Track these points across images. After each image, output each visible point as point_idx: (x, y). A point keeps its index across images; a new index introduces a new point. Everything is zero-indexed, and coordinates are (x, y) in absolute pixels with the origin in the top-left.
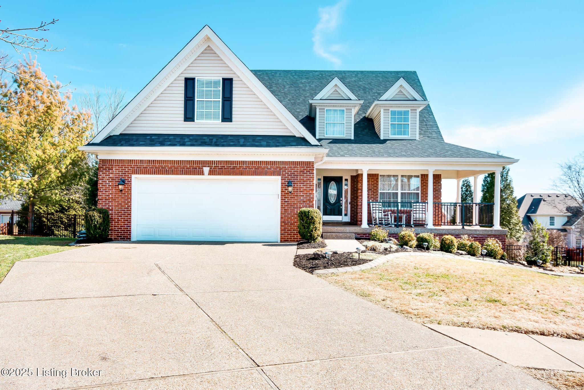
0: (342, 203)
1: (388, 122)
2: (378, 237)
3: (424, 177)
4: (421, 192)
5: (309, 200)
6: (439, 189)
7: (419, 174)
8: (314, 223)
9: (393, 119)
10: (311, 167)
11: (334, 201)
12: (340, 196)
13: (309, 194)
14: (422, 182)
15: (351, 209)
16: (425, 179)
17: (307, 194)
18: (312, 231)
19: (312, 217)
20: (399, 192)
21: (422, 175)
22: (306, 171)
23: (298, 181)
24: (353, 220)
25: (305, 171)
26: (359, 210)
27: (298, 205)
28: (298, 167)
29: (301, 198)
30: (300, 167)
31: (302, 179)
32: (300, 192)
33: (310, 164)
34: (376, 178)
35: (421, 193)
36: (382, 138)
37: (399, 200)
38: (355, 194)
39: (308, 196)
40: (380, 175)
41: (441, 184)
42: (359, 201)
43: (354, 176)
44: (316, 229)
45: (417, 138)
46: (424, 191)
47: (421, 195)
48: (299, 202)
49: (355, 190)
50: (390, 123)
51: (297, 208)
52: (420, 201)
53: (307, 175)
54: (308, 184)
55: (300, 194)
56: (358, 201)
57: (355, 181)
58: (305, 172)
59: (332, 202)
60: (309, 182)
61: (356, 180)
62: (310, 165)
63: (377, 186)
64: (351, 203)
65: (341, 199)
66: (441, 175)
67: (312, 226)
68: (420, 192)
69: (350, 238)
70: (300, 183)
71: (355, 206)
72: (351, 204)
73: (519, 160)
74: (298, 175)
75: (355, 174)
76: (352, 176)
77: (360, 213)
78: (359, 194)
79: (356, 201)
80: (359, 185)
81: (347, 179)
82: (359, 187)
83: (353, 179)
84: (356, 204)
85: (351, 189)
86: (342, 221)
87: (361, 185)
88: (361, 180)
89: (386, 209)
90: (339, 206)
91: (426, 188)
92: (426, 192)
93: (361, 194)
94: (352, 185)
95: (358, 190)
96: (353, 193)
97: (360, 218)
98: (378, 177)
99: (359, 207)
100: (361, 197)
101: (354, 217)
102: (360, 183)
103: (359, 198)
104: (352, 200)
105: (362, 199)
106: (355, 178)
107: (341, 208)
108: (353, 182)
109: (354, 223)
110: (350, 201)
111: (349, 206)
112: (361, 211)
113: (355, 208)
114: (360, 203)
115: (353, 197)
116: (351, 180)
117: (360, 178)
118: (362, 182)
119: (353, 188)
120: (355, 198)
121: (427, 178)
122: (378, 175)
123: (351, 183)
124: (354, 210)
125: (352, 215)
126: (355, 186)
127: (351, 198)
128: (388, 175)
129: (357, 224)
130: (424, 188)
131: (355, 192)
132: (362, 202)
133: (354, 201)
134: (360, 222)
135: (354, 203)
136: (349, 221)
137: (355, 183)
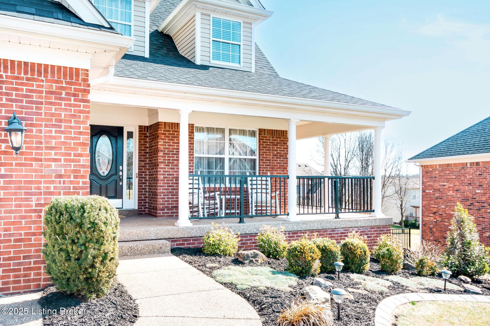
0: (122, 176)
1: (208, 36)
2: (222, 248)
3: (264, 134)
4: (259, 157)
5: (74, 171)
6: (285, 153)
7: (255, 128)
8: (99, 242)
9: (216, 33)
10: (80, 85)
11: (106, 173)
12: (119, 161)
13: (75, 155)
14: (261, 141)
15: (139, 186)
16: (265, 137)
17: (70, 155)
18: (93, 266)
19: (94, 224)
20: (226, 157)
21: (260, 130)
22: (67, 94)
23: (42, 120)
24: (143, 205)
25: (64, 93)
26: (160, 189)
27: (42, 185)
28: (43, 81)
29: (50, 166)
30: (47, 81)
31: (53, 115)
32: (47, 148)
33: (77, 75)
34: (189, 132)
35: (259, 160)
36: (198, 62)
37: (227, 173)
38: (147, 160)
39: (73, 161)
40: (197, 127)
41: (287, 146)
42: (160, 171)
43: (145, 126)
44: (105, 258)
45: (253, 71)
46: (265, 156)
47: (259, 163)
48: (43, 177)
49: (147, 153)
50: (212, 39)
51: (40, 194)
52: (257, 174)
53: (70, 105)
54: (71, 127)
55: (46, 154)
57: (147, 137)
58: (63, 96)
59: (103, 173)
60: (76, 122)
61: (148, 134)
62: (77, 80)
63: (191, 146)
64: (139, 176)
65: (121, 167)
66: (286, 131)
67: (92, 251)
68: (257, 157)
69: (159, 252)
70: (46, 126)
71: (147, 180)
72: (139, 178)
73: (410, 112)
74: (42, 103)
75: (147, 123)
76: (140, 127)
77: (162, 195)
78: (160, 160)
79: (150, 172)
80: (160, 143)
81: (132, 132)
82: (159, 146)
83: (143, 132)
84: (149, 178)
85: (139, 150)
86: (122, 208)
87: (164, 142)
88: (163, 134)
89: (205, 186)
90: (116, 180)
91: (267, 152)
92: (267, 158)
93: (164, 160)
94: (142, 143)
95: (157, 151)
96: (143, 157)
97: (162, 204)
98: (193, 130)
99: (160, 183)
100: (163, 164)
101: (145, 200)
102: (162, 139)
103: (159, 167)
104: (142, 169)
105: (165, 168)
106: (147, 132)
107: (121, 184)
108: (143, 138)
109: (145, 211)
110: (137, 172)
111: (135, 181)
112: (164, 191)
113: (147, 184)
114: (162, 176)
115: (143, 165)
116: (139, 134)
117: (161, 131)
118: (164, 137)
119: (143, 148)
120: (147, 167)
121: (268, 135)
122: (193, 125)
123: (139, 139)
124: (146, 189)
125: (141, 197)
126: (148, 145)
127: (139, 166)
128: (208, 128)
129: (155, 214)
130: (264, 151)
131: (148, 156)
132: (165, 175)
133: (146, 172)
134: (161, 212)
135: (145, 175)
136: (136, 208)
137: (148, 140)
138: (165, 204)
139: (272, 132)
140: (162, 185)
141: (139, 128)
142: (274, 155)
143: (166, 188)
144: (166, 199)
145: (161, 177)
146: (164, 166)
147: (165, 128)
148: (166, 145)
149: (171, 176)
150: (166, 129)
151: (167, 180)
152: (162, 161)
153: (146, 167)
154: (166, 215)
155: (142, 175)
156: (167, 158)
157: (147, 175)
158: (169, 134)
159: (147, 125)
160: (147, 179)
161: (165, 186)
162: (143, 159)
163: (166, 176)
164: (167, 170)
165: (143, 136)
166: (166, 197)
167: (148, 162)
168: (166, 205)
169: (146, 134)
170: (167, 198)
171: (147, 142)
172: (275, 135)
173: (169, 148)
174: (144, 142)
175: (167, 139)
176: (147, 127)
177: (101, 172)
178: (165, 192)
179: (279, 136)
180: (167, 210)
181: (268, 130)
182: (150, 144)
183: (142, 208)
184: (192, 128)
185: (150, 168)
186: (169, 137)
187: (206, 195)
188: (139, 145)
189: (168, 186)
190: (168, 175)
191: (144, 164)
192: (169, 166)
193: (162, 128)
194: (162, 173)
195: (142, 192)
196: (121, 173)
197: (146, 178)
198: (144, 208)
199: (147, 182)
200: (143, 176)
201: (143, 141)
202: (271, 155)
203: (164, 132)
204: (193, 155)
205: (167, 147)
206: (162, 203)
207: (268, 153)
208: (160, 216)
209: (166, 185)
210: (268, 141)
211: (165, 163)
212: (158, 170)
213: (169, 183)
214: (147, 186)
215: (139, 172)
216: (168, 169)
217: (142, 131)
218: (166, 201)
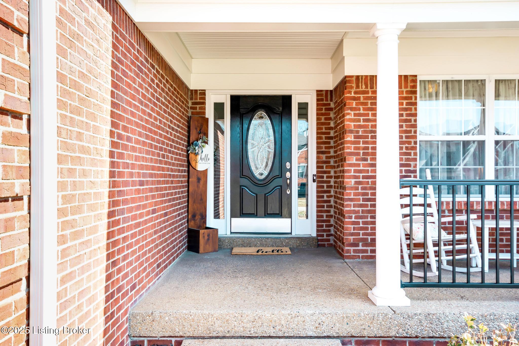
0: (290, 179)
11: (266, 173)
12: (285, 154)
15: (318, 197)
20: (489, 139)
24: (324, 231)
26: (349, 206)
34: (407, 92)
38: (332, 151)
40: (423, 82)
42: (349, 171)
43: (327, 91)
49: (331, 138)
56: (343, 171)
57: (331, 109)
59: (262, 174)
61: (332, 105)
63: (410, 121)
64: (318, 178)
65: (288, 164)
71: (331, 187)
72: (319, 182)
76: (319, 93)
77: (354, 216)
78: (349, 148)
79: (335, 172)
80: (348, 117)
81: (307, 104)
82: (346, 123)
83: (324, 102)
84: (335, 182)
85: (318, 133)
86: (291, 233)
87: (355, 115)
88: (354, 99)
89: (443, 199)
90: (281, 186)
93: (356, 148)
94: (323, 121)
95: (343, 133)
96: (324, 146)
97: (352, 234)
98: (415, 87)
99: (350, 194)
100: (355, 158)
101: (329, 221)
102: (352, 109)
103: (347, 162)
104: (322, 167)
105: (359, 165)
106: (331, 100)
107: (288, 193)
108: (323, 111)
109: (329, 240)
110: (315, 173)
111: (312, 188)
112: (357, 209)
113: (332, 193)
114: (353, 181)
115: (324, 159)
116: (318, 105)
117: (350, 93)
118: (357, 104)
119: (324, 130)
120: (332, 163)
122: (414, 78)
123: (318, 114)
124: (329, 201)
125: (322, 216)
126: (332, 125)
127: (318, 162)
128: (447, 81)
129: (340, 251)
131: (332, 144)
132: (358, 177)
133: (329, 172)
134: (352, 248)
135: (328, 177)
136: (314, 234)
137: (332, 115)
138: (359, 234)
140: (352, 197)
141: (318, 95)
143: (361, 202)
144: (361, 225)
145: (350, 182)
146: (357, 160)
147: (358, 87)
148: (359, 121)
149: (370, 180)
150: (360, 89)
151: (362, 189)
152: (353, 151)
153: (329, 162)
154: (361, 255)
155: (323, 177)
156: (361, 145)
157: (331, 177)
158: (365, 98)
159: (331, 87)
160: (332, 183)
161: (359, 200)
162: (324, 150)
163: (361, 180)
164: (361, 168)
165: (324, 108)
166: (361, 220)
167: (332, 154)
168: (361, 236)
169: (329, 104)
170: (364, 223)
171: (330, 119)
173: (367, 126)
174: (326, 119)
175: (362, 109)
176: (331, 91)
177: (256, 174)
178: (358, 212)
180: (363, 246)
182: (336, 122)
183: (323, 236)
184: (412, 84)
185: (336, 165)
186: (366, 104)
187: (443, 220)
188: (318, 124)
189: (364, 200)
190: (364, 177)
191: (327, 157)
192: (366, 160)
193: (352, 87)
194: (352, 174)
195: (323, 207)
196: (288, 174)
197: (329, 182)
198: (328, 235)
199: (332, 190)
200: (325, 179)
201: (323, 118)
203: (356, 96)
204: (415, 137)
205: (362, 123)
206: (352, 231)
208: (349, 257)
209: (361, 197)
211: (358, 154)
212: (345, 168)
213: (367, 194)
214: (331, 196)
215: (318, 172)
216: (364, 166)
217: (322, 100)
218: (362, 229)
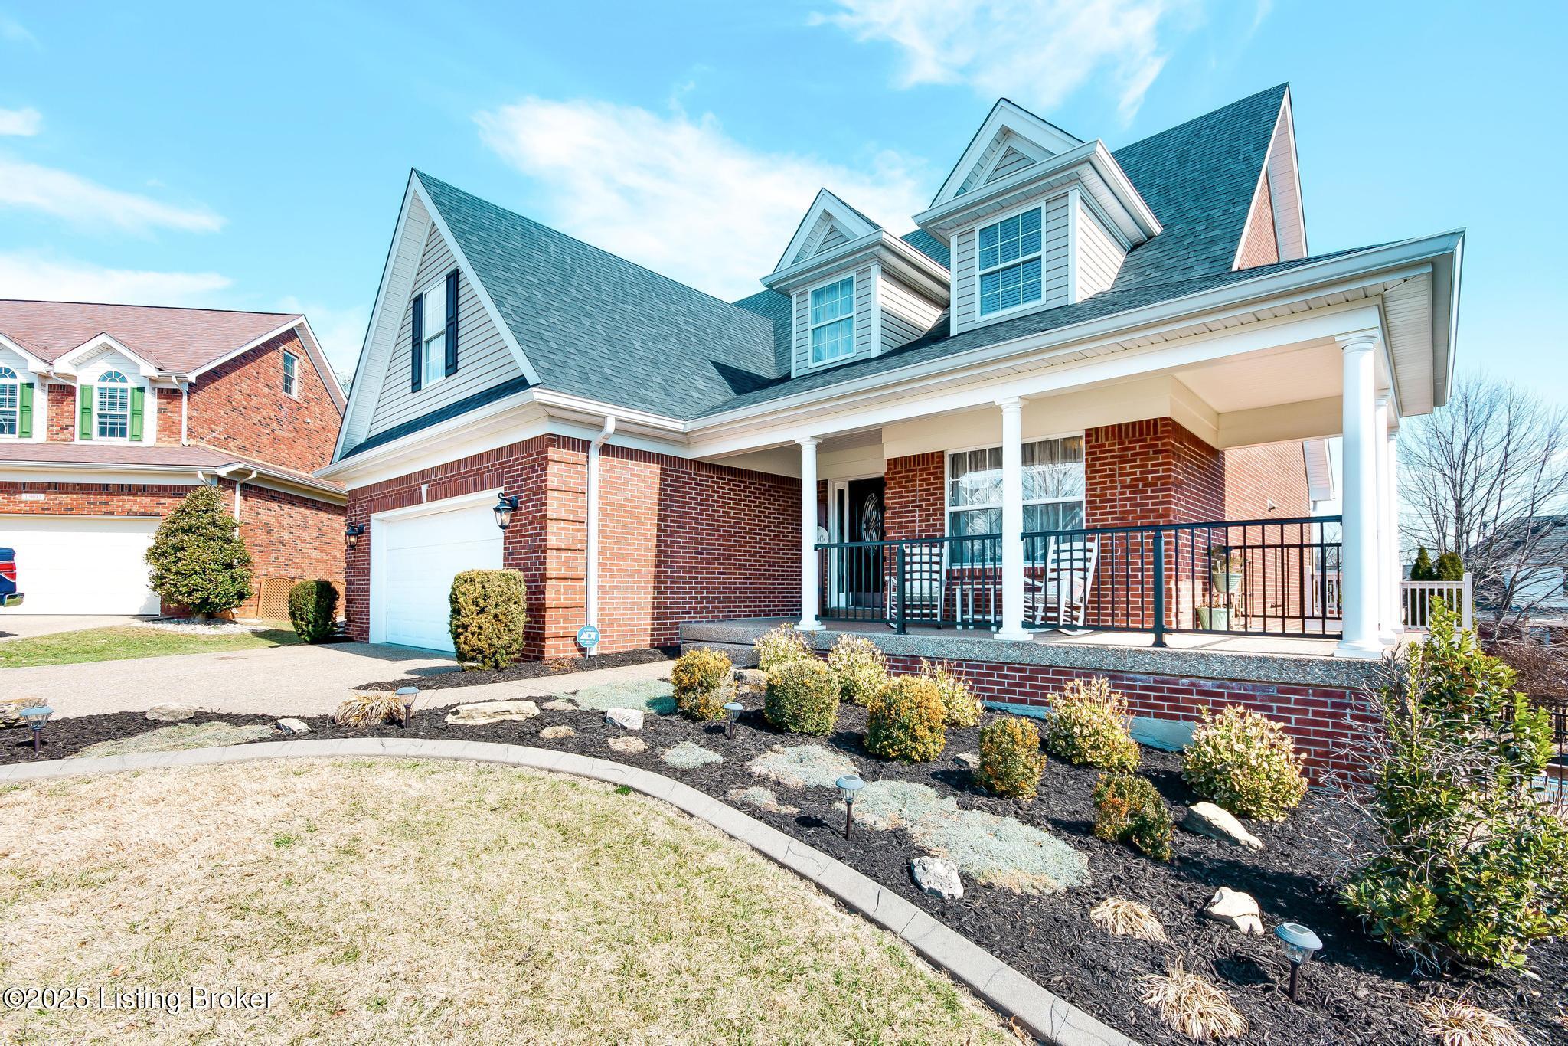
1: (970, 272)
4: (1087, 496)
9: (989, 257)
10: (543, 452)
14: (1090, 458)
16: (1101, 446)
17: (537, 528)
21: (1092, 434)
23: (526, 496)
25: (536, 464)
28: (526, 457)
29: (528, 541)
32: (528, 524)
34: (934, 468)
35: (1087, 502)
36: (954, 331)
40: (949, 456)
45: (1075, 300)
48: (526, 553)
50: (979, 273)
53: (538, 476)
55: (528, 530)
58: (536, 468)
62: (543, 447)
63: (936, 494)
68: (1081, 497)
70: (528, 502)
74: (526, 479)
87: (892, 493)
88: (892, 479)
91: (1105, 483)
92: (1105, 495)
98: (942, 462)
102: (890, 488)
117: (889, 474)
118: (895, 483)
121: (1107, 439)
122: (940, 454)
128: (974, 452)
130: (1097, 480)
139: (1120, 432)
142: (1124, 487)
147: (895, 468)
148: (895, 498)
150: (897, 470)
156: (897, 520)
158: (900, 478)
172: (1127, 435)
173: (901, 503)
175: (897, 487)
179: (1141, 434)
181: (1107, 428)
184: (938, 459)
186: (901, 483)
192: (901, 533)
193: (890, 469)
202: (1116, 488)
203: (893, 476)
204: (942, 509)
205: (897, 500)
207: (1108, 485)
210: (1109, 455)
